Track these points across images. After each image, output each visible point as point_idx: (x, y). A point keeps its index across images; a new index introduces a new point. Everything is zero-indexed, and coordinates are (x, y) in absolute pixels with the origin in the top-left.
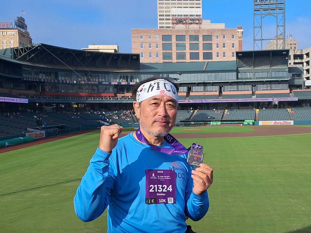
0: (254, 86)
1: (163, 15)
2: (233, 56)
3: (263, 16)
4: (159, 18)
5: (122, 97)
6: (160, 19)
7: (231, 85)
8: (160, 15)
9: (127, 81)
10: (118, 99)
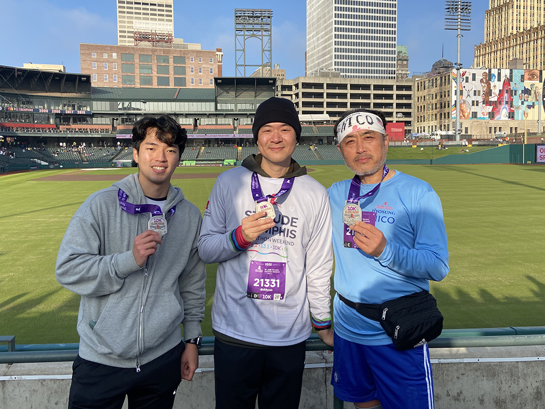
0: (236, 120)
1: (124, 32)
2: (212, 83)
3: (246, 37)
4: (119, 34)
5: (67, 129)
6: (120, 36)
7: (208, 117)
8: (121, 31)
9: (74, 109)
10: (61, 132)
